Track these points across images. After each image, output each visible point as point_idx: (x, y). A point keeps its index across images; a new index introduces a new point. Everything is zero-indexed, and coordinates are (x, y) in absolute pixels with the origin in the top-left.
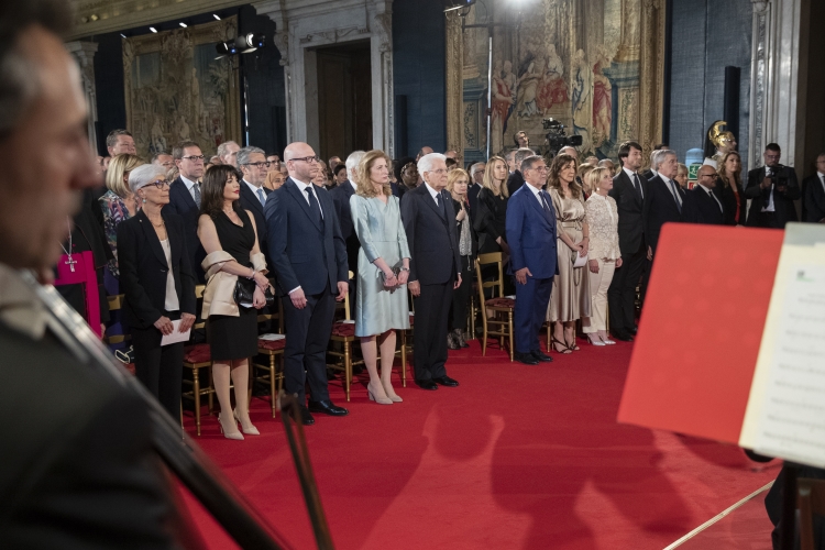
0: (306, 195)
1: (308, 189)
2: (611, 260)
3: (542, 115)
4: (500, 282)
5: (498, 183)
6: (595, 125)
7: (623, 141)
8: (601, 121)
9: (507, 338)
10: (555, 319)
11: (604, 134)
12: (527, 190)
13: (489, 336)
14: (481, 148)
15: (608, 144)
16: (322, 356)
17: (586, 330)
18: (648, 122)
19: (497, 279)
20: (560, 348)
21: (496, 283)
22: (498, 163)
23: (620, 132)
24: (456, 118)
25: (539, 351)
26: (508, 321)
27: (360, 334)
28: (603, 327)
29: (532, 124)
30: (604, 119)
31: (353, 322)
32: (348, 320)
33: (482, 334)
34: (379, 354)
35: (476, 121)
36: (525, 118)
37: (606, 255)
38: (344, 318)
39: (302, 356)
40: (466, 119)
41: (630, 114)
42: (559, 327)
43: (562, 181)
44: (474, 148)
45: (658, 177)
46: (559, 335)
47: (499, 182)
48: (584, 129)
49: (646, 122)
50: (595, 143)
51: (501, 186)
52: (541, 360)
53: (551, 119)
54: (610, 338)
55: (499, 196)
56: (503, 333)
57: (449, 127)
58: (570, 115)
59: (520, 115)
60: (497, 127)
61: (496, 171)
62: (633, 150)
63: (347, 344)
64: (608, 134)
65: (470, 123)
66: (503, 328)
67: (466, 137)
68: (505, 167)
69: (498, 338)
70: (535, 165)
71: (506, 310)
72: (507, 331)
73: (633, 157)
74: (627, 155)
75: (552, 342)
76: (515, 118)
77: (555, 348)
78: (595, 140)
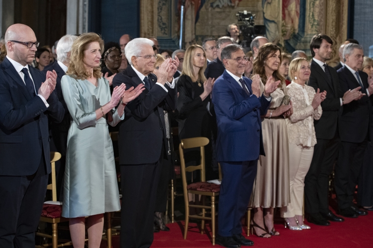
0: (22, 76)
1: (24, 71)
2: (307, 147)
3: (233, 7)
4: (202, 166)
5: (196, 70)
6: (284, 18)
7: (312, 34)
8: (289, 14)
9: (209, 222)
10: (258, 206)
11: (293, 27)
12: (228, 77)
13: (191, 220)
14: (174, 36)
15: (296, 37)
16: (32, 237)
17: (285, 215)
18: (334, 17)
19: (199, 163)
20: (260, 232)
21: (197, 167)
22: (198, 51)
23: (308, 26)
24: (150, 8)
25: (240, 235)
26: (210, 205)
27: (66, 215)
28: (300, 212)
29: (224, 15)
30: (293, 13)
31: (59, 204)
32: (55, 202)
33: (184, 218)
34: (87, 236)
35: (169, 10)
36: (217, 10)
37: (301, 141)
38: (51, 199)
39: (13, 237)
40: (160, 9)
41: (317, 10)
42: (260, 213)
43: (267, 69)
44: (166, 37)
45: (346, 67)
46: (259, 220)
47: (198, 69)
48: (273, 22)
49: (332, 17)
50: (284, 35)
51: (199, 73)
52: (242, 244)
53: (245, 12)
54: (305, 223)
55: (197, 83)
56: (204, 217)
57: (142, 15)
58: (260, 8)
59: (212, 6)
60: (189, 17)
61: (196, 59)
62: (324, 43)
63: (55, 225)
64: (296, 27)
65: (164, 13)
66: (204, 211)
67: (160, 26)
68: (205, 56)
69: (199, 222)
70: (234, 55)
71: (208, 194)
72: (209, 214)
73: (324, 49)
74: (318, 47)
75: (251, 226)
76: (207, 9)
77: (255, 233)
78: (284, 33)
